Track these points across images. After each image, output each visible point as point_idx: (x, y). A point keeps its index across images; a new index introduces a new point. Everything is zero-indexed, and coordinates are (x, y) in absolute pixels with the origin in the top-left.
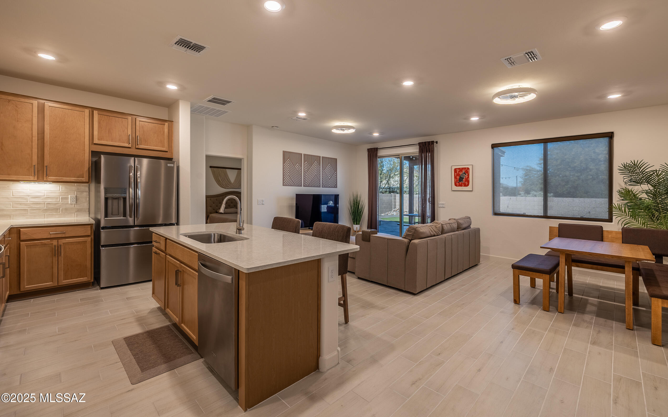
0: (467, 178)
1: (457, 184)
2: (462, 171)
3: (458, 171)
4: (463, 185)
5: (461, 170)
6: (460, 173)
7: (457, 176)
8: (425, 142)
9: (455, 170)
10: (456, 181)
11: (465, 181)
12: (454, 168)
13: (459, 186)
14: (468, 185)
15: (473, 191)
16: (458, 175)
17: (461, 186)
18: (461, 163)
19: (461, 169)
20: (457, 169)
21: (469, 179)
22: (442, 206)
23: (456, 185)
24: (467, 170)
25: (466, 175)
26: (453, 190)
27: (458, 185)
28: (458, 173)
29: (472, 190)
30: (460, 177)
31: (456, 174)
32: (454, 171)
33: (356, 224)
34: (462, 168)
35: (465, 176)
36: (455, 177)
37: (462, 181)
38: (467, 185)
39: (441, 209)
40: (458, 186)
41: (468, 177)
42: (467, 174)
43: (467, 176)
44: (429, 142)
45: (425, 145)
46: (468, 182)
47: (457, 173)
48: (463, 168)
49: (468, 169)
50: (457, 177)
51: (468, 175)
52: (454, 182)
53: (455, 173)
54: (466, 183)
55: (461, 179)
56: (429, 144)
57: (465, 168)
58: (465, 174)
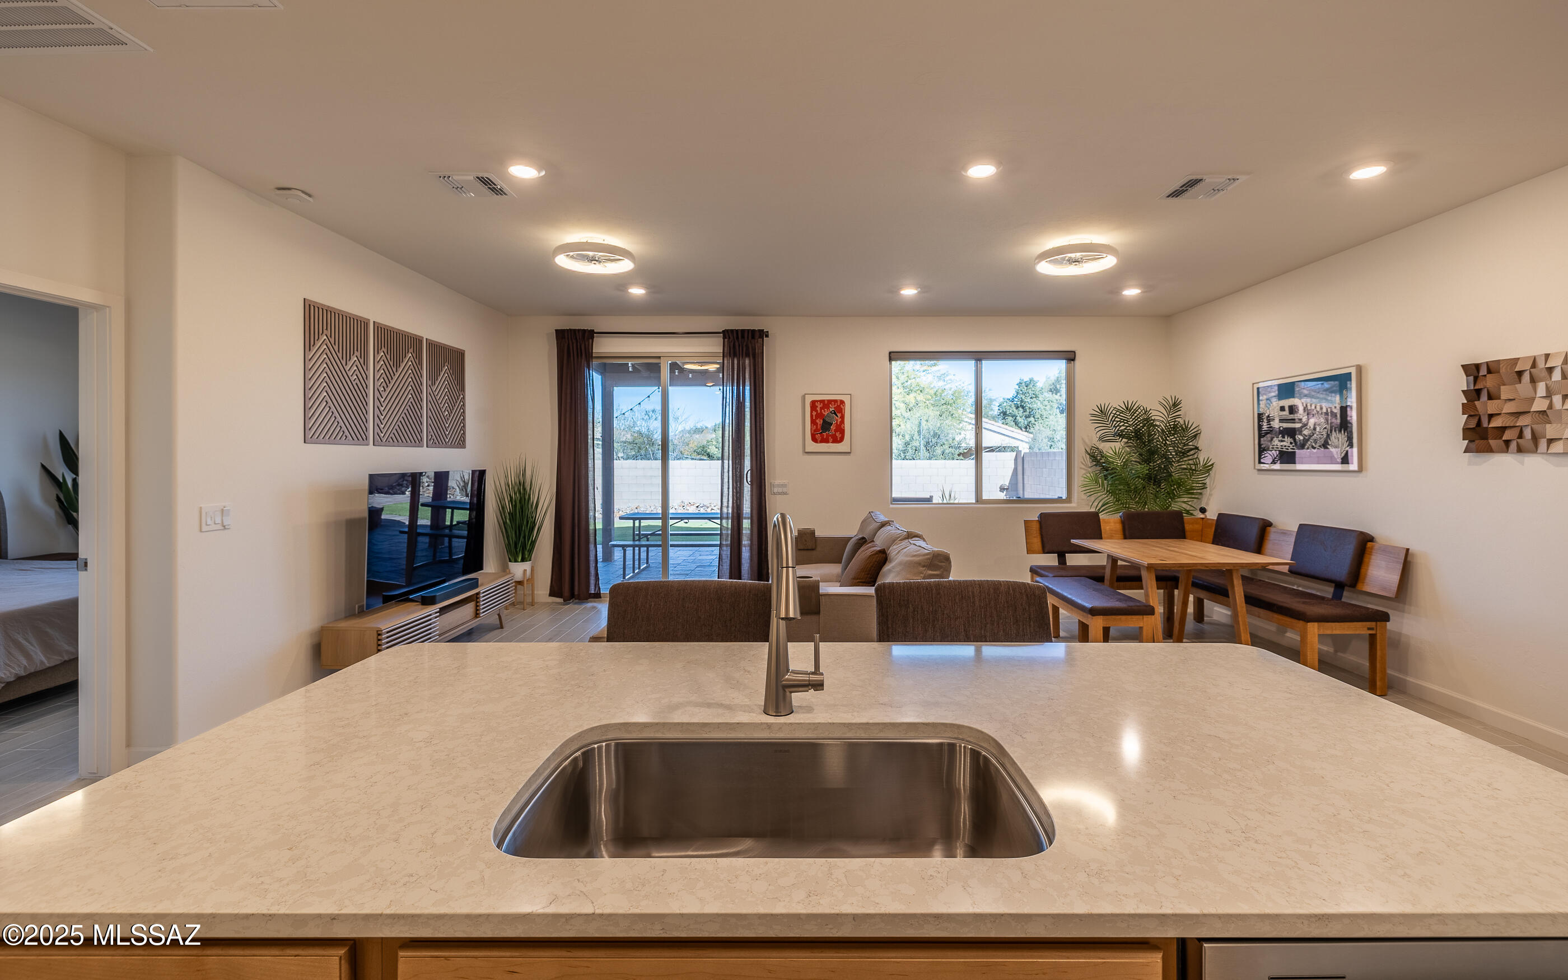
0: (838, 423)
1: (817, 436)
2: (828, 408)
3: (819, 406)
4: (831, 440)
5: (826, 404)
6: (825, 412)
7: (816, 418)
8: (743, 331)
9: (813, 404)
10: (815, 431)
11: (836, 431)
12: (809, 399)
13: (822, 441)
14: (841, 440)
15: (851, 454)
16: (820, 415)
17: (826, 441)
18: (827, 390)
19: (826, 402)
20: (817, 401)
21: (844, 427)
22: (780, 490)
23: (814, 439)
24: (838, 407)
25: (837, 416)
26: (806, 451)
27: (819, 440)
28: (819, 412)
29: (850, 451)
30: (824, 421)
31: (814, 413)
32: (811, 407)
33: (523, 560)
34: (828, 400)
35: (835, 420)
36: (813, 422)
37: (828, 429)
38: (838, 439)
39: (778, 497)
40: (819, 442)
41: (842, 422)
42: (839, 415)
43: (839, 420)
44: (753, 331)
45: (743, 337)
46: (842, 432)
47: (817, 411)
48: (830, 401)
49: (842, 402)
50: (818, 421)
51: (843, 417)
52: (811, 432)
53: (811, 412)
54: (838, 435)
55: (826, 425)
56: (753, 337)
57: (835, 401)
58: (835, 413)
